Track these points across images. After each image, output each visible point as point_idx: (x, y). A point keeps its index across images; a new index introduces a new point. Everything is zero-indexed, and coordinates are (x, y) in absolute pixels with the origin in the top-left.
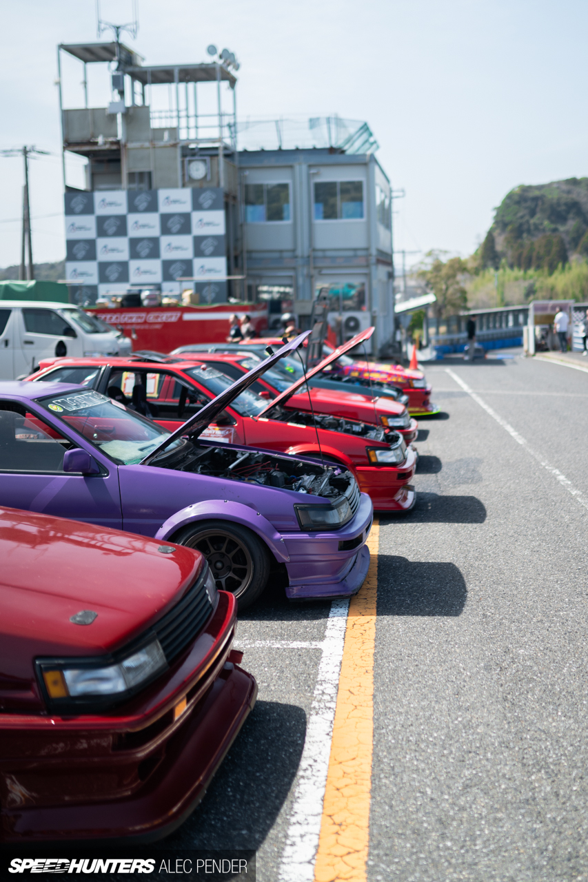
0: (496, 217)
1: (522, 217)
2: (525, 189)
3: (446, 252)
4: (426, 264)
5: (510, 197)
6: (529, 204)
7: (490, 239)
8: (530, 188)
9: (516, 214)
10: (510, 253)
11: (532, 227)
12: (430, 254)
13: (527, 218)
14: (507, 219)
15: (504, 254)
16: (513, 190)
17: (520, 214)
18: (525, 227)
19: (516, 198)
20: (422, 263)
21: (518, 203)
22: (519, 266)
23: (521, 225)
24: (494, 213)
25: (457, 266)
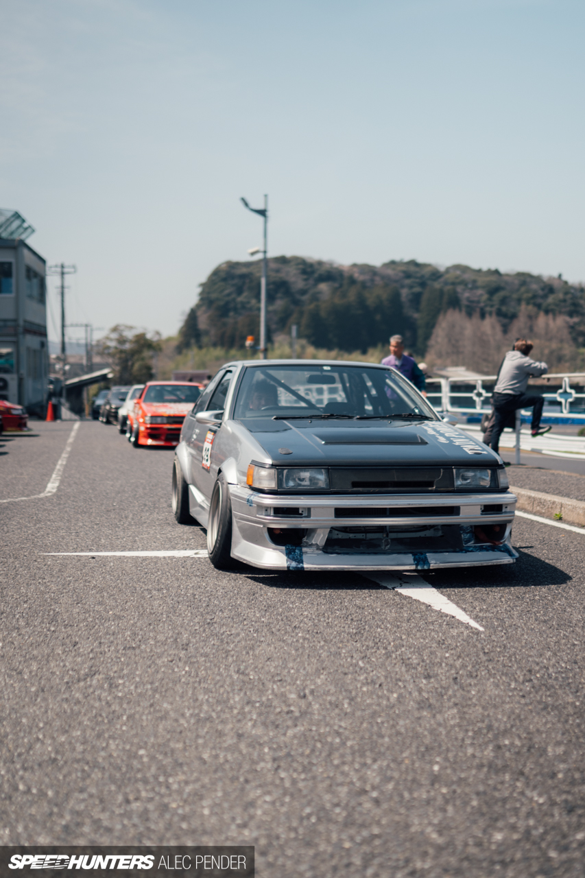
0: (201, 294)
1: (229, 295)
2: (232, 266)
3: (131, 328)
4: (111, 340)
5: (216, 273)
6: (236, 281)
7: (192, 318)
8: (237, 264)
9: (222, 291)
10: (213, 332)
11: (239, 306)
12: (115, 329)
13: (233, 296)
14: (214, 296)
15: (207, 333)
16: (220, 266)
17: (227, 292)
18: (232, 305)
19: (223, 275)
20: (107, 338)
21: (224, 280)
22: (223, 345)
23: (227, 303)
24: (199, 290)
25: (142, 342)
